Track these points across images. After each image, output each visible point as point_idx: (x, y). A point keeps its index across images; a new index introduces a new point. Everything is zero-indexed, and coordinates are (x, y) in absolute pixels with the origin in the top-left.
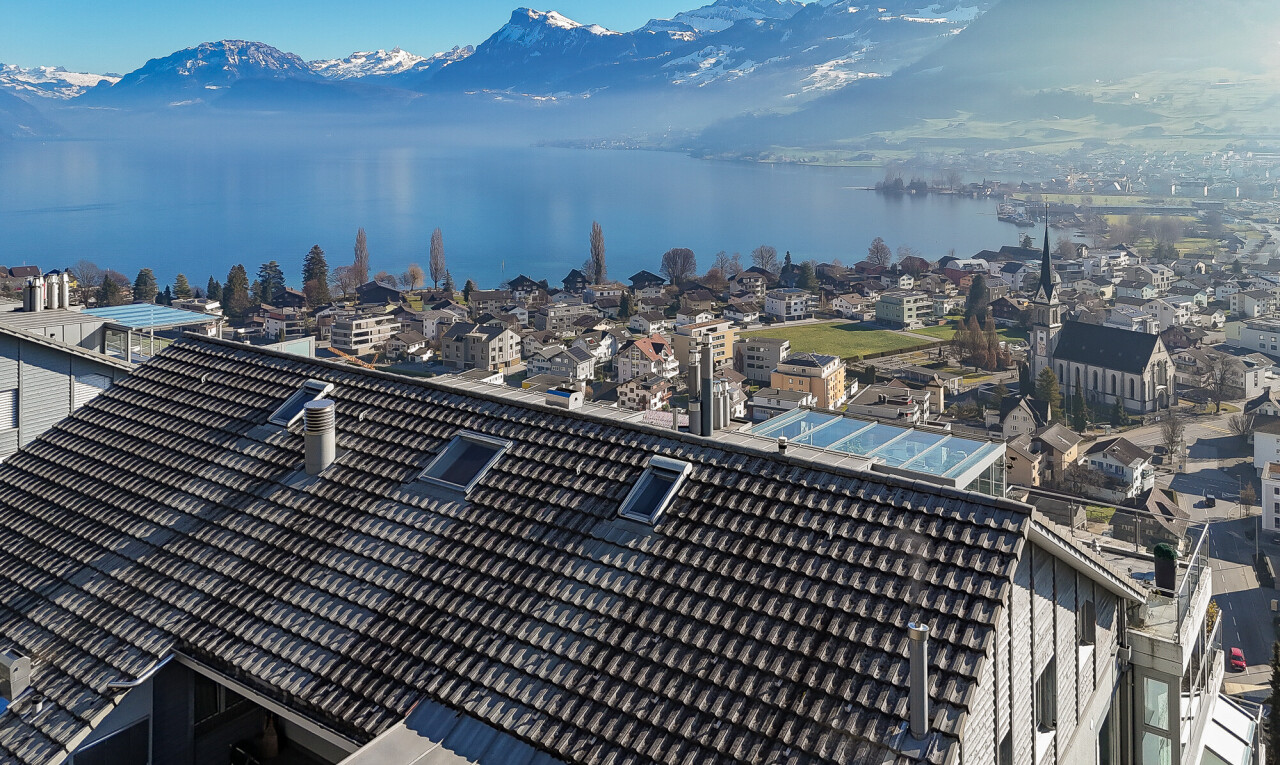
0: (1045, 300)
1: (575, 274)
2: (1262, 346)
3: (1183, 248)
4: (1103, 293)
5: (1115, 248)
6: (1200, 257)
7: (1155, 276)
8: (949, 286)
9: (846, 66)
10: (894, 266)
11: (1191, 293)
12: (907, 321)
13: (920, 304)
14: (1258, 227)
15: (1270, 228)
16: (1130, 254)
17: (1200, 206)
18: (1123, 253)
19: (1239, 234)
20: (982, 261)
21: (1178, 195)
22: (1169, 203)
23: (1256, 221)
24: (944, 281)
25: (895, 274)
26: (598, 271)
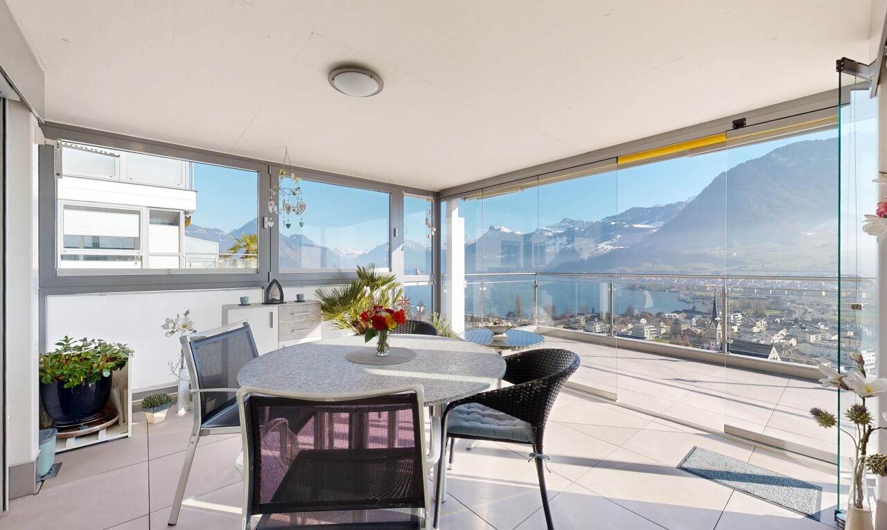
0: (715, 328)
1: (510, 313)
2: (822, 354)
3: (768, 313)
4: (733, 329)
5: (736, 312)
6: (777, 316)
7: (757, 323)
8: (662, 324)
9: (611, 244)
10: (637, 315)
11: (778, 331)
12: (646, 336)
13: (651, 330)
14: (801, 306)
15: (806, 307)
16: (743, 314)
17: (769, 298)
18: (739, 314)
19: (793, 309)
20: (676, 315)
21: (757, 293)
22: (753, 296)
23: (799, 304)
24: (660, 322)
25: (638, 318)
26: (519, 312)
